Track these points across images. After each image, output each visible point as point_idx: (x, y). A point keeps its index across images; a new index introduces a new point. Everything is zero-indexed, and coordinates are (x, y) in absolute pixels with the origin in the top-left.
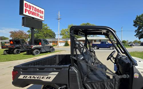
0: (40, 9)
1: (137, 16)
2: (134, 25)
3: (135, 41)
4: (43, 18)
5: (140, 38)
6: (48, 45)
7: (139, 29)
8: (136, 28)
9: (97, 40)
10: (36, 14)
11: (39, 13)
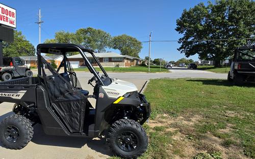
0: (9, 9)
1: (185, 11)
2: (178, 30)
3: (181, 60)
4: (15, 23)
5: (188, 55)
6: (23, 66)
7: (187, 37)
8: (182, 36)
9: (105, 58)
10: (4, 19)
11: (8, 16)
